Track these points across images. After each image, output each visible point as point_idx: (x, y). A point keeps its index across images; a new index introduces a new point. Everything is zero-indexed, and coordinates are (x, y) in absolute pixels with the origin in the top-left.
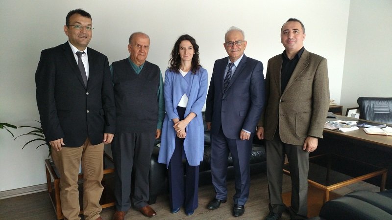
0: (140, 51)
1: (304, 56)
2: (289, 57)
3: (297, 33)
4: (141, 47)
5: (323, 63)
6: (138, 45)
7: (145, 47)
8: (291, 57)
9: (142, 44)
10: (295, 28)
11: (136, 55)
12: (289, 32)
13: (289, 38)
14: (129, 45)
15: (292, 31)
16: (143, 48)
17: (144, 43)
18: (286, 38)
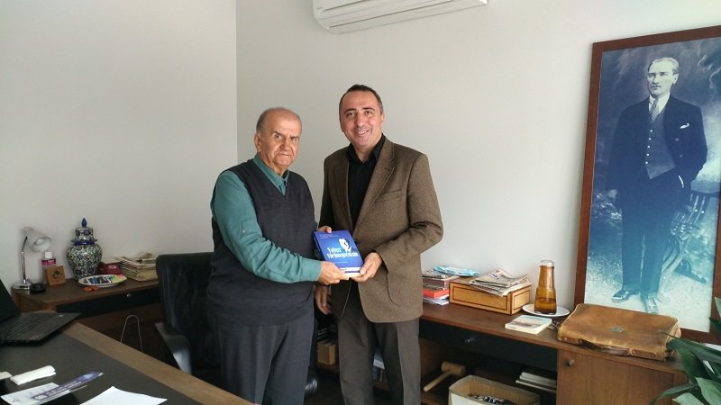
0: (282, 148)
1: (385, 154)
2: (361, 157)
3: (370, 115)
4: (284, 139)
5: (419, 164)
6: (278, 135)
7: (292, 138)
8: (365, 157)
9: (285, 133)
10: (367, 106)
11: (273, 156)
12: (357, 114)
13: (358, 126)
14: (256, 135)
15: (361, 112)
16: (288, 142)
17: (291, 130)
18: (351, 125)
